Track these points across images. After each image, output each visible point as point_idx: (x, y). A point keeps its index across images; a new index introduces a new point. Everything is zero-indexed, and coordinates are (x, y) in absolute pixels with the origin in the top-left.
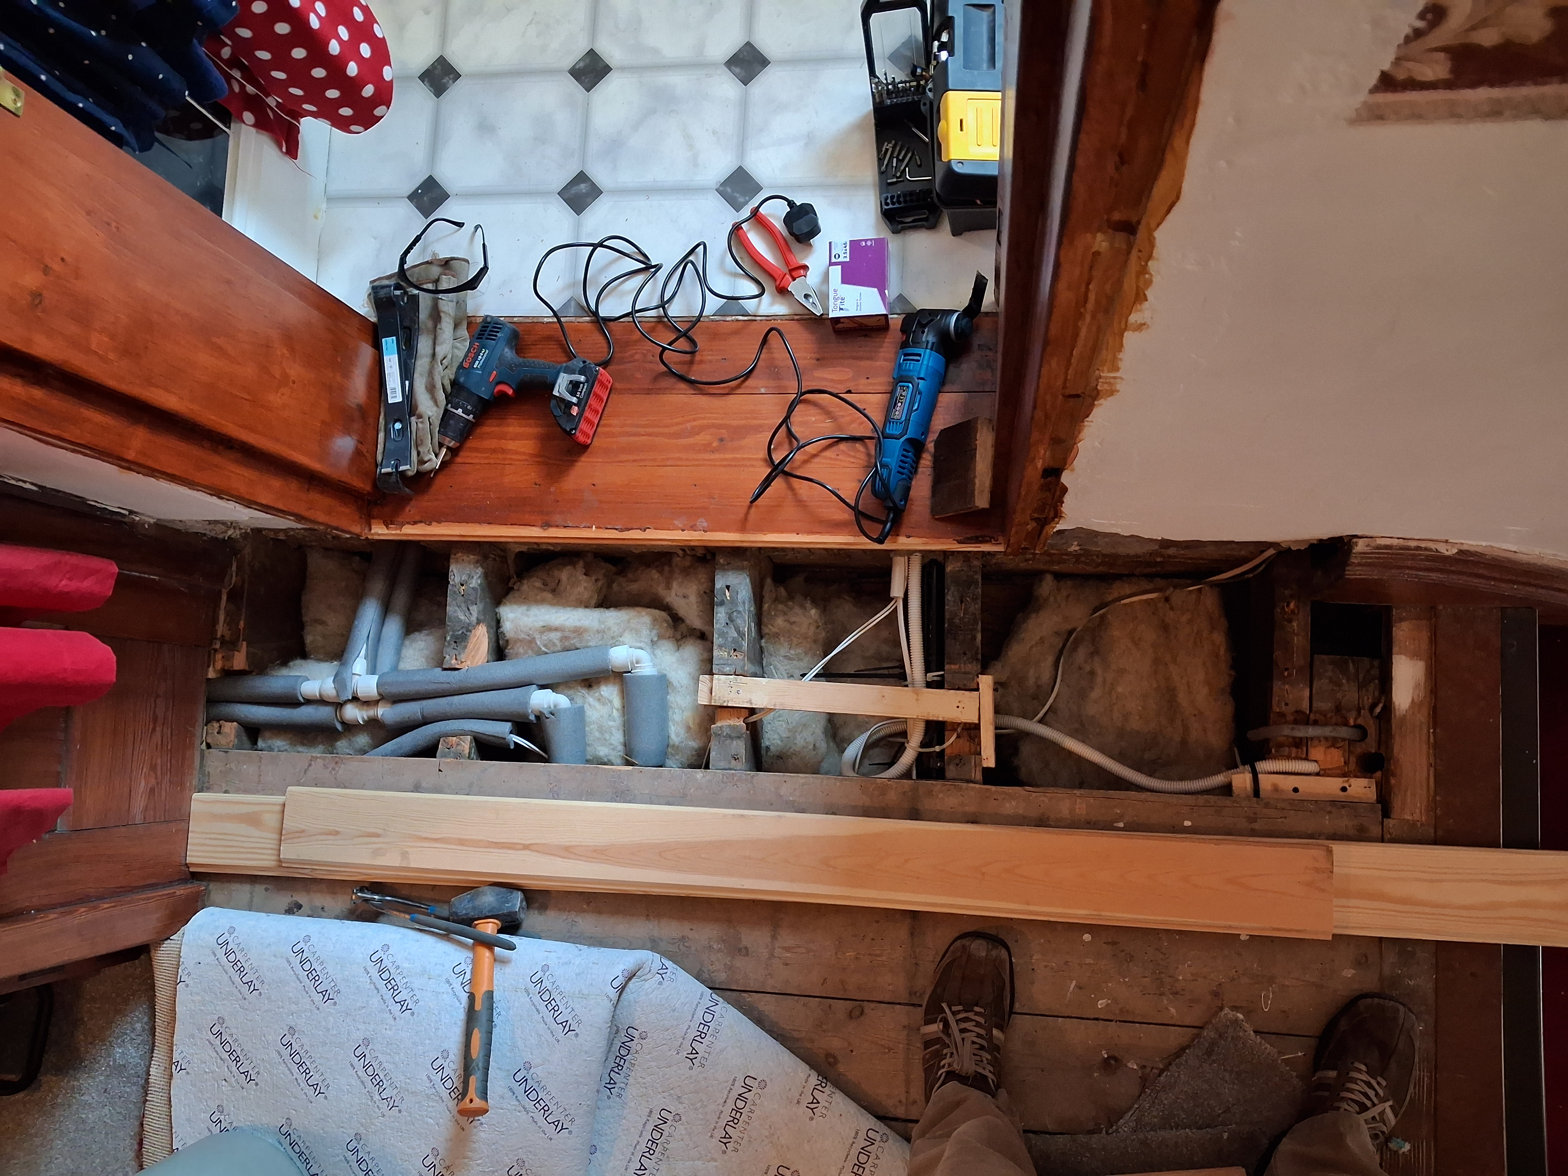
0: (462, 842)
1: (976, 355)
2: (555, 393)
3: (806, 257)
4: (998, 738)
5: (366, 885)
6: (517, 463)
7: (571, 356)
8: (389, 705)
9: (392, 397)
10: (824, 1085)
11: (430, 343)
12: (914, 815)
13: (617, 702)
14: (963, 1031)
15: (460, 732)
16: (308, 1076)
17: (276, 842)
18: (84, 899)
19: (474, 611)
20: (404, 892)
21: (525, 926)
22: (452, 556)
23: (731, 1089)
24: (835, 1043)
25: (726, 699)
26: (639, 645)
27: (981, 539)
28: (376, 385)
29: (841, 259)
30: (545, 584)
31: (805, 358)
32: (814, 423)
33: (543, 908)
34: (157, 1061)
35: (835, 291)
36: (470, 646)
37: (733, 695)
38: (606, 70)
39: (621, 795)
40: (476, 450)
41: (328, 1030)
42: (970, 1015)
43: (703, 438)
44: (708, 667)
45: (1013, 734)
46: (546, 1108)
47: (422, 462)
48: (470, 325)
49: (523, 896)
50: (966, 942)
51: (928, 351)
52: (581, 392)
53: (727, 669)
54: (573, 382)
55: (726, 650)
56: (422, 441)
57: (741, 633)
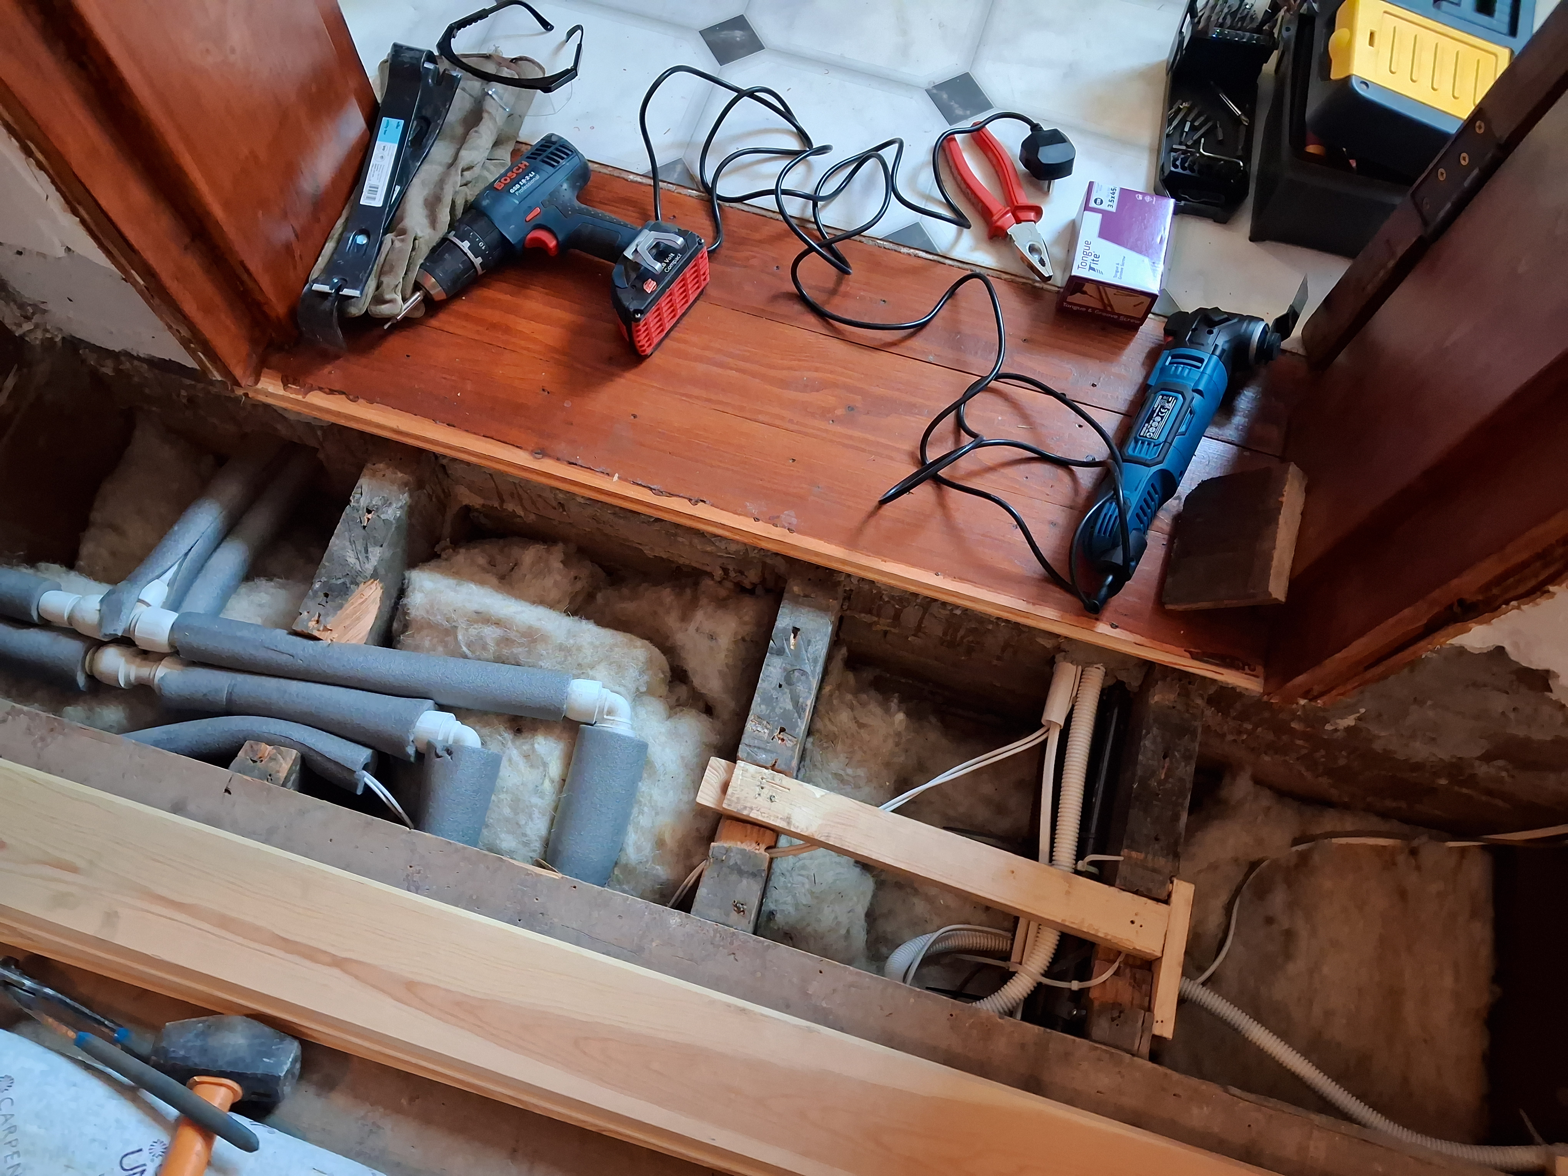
2: (629, 253)
6: (525, 352)
8: (181, 667)
9: (368, 197)
11: (452, 150)
13: (555, 768)
15: (283, 740)
19: (374, 556)
20: (83, 988)
21: (283, 1109)
22: (369, 465)
25: (749, 804)
26: (618, 687)
27: (1227, 662)
29: (1104, 207)
30: (492, 563)
32: (999, 423)
33: (327, 1085)
35: (1087, 243)
36: (347, 609)
37: (762, 802)
40: (469, 318)
43: (823, 398)
44: (726, 749)
47: (379, 298)
48: (517, 148)
49: (299, 1053)
51: (1214, 358)
52: (672, 260)
53: (762, 756)
54: (662, 245)
55: (768, 726)
56: (392, 268)
57: (798, 707)
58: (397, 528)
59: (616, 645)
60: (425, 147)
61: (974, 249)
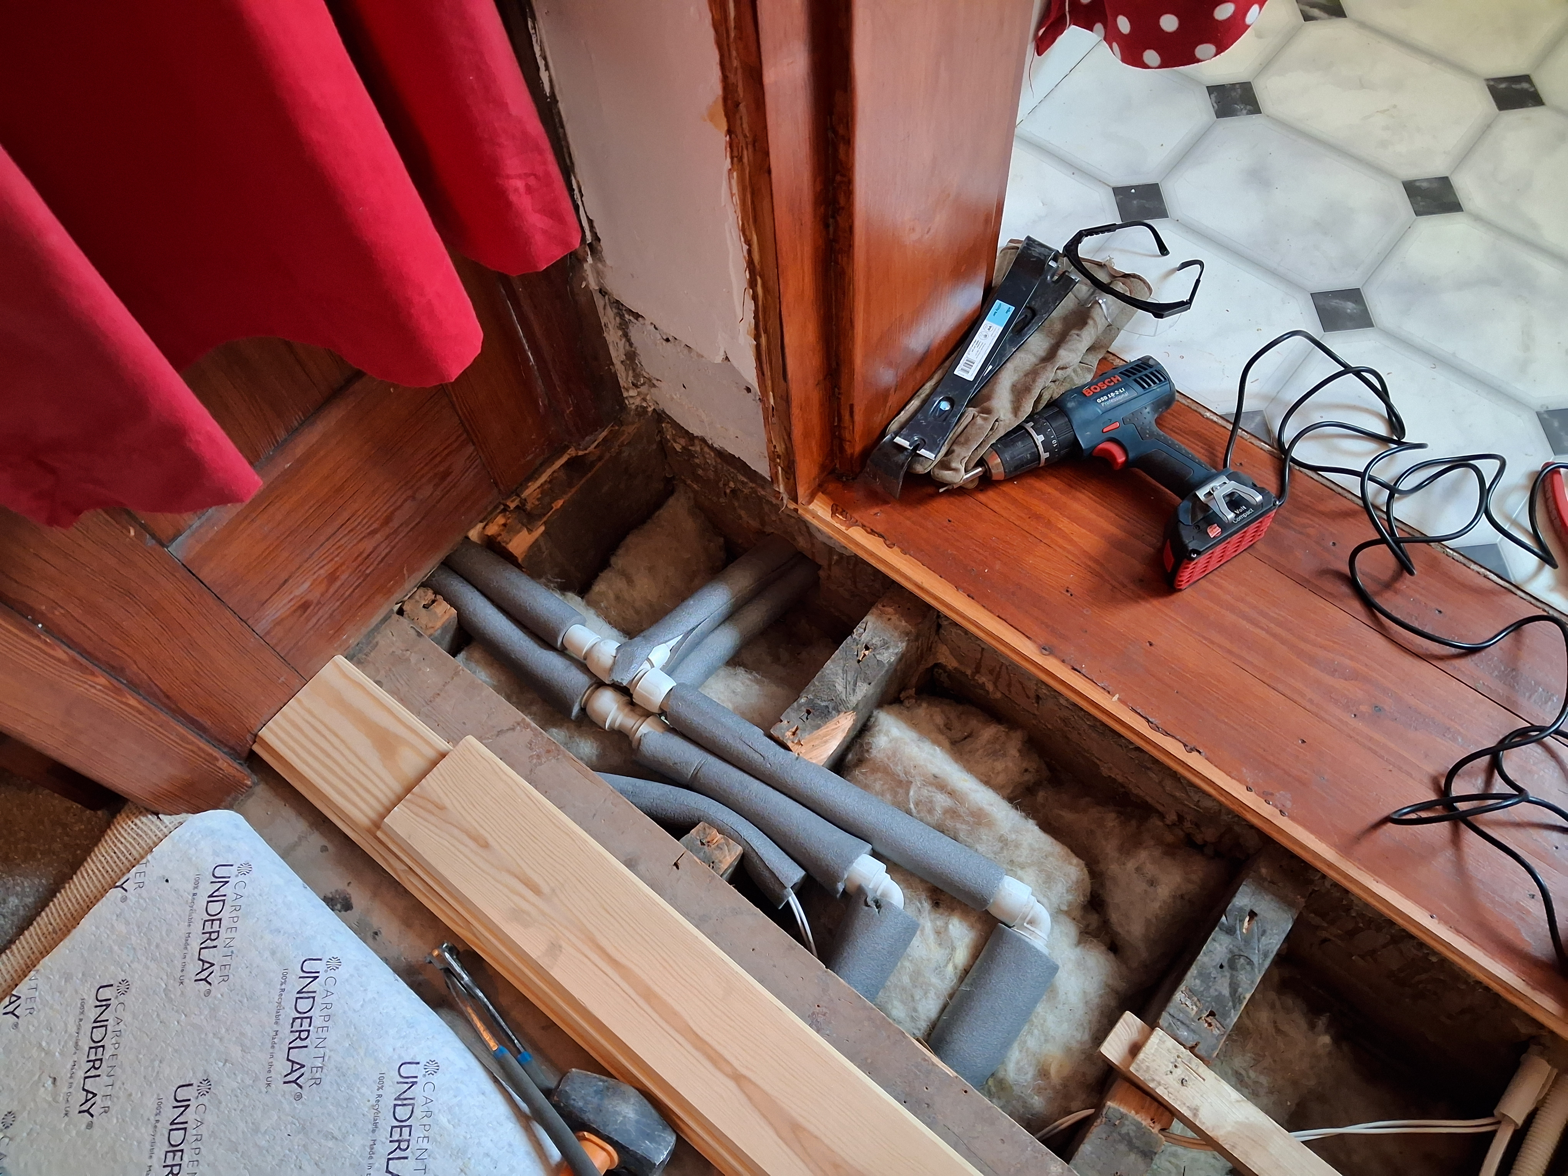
0: (648, 994)
2: (1201, 493)
5: (460, 948)
6: (1061, 551)
8: (663, 730)
9: (962, 369)
11: (1046, 345)
13: (961, 956)
15: (731, 833)
17: (393, 797)
18: (115, 670)
19: (859, 691)
22: (879, 606)
25: (1155, 1079)
26: (1045, 899)
30: (949, 726)
36: (821, 731)
37: (1172, 1080)
38: (1454, 207)
39: (918, 1102)
40: (1014, 501)
41: (256, 1130)
43: (1351, 689)
47: (946, 464)
49: (674, 1148)
53: (1184, 1034)
54: (1236, 495)
55: (1198, 1003)
56: (966, 440)
57: (1235, 996)
58: (887, 671)
59: (1052, 854)
60: (1025, 335)
61: (1552, 590)
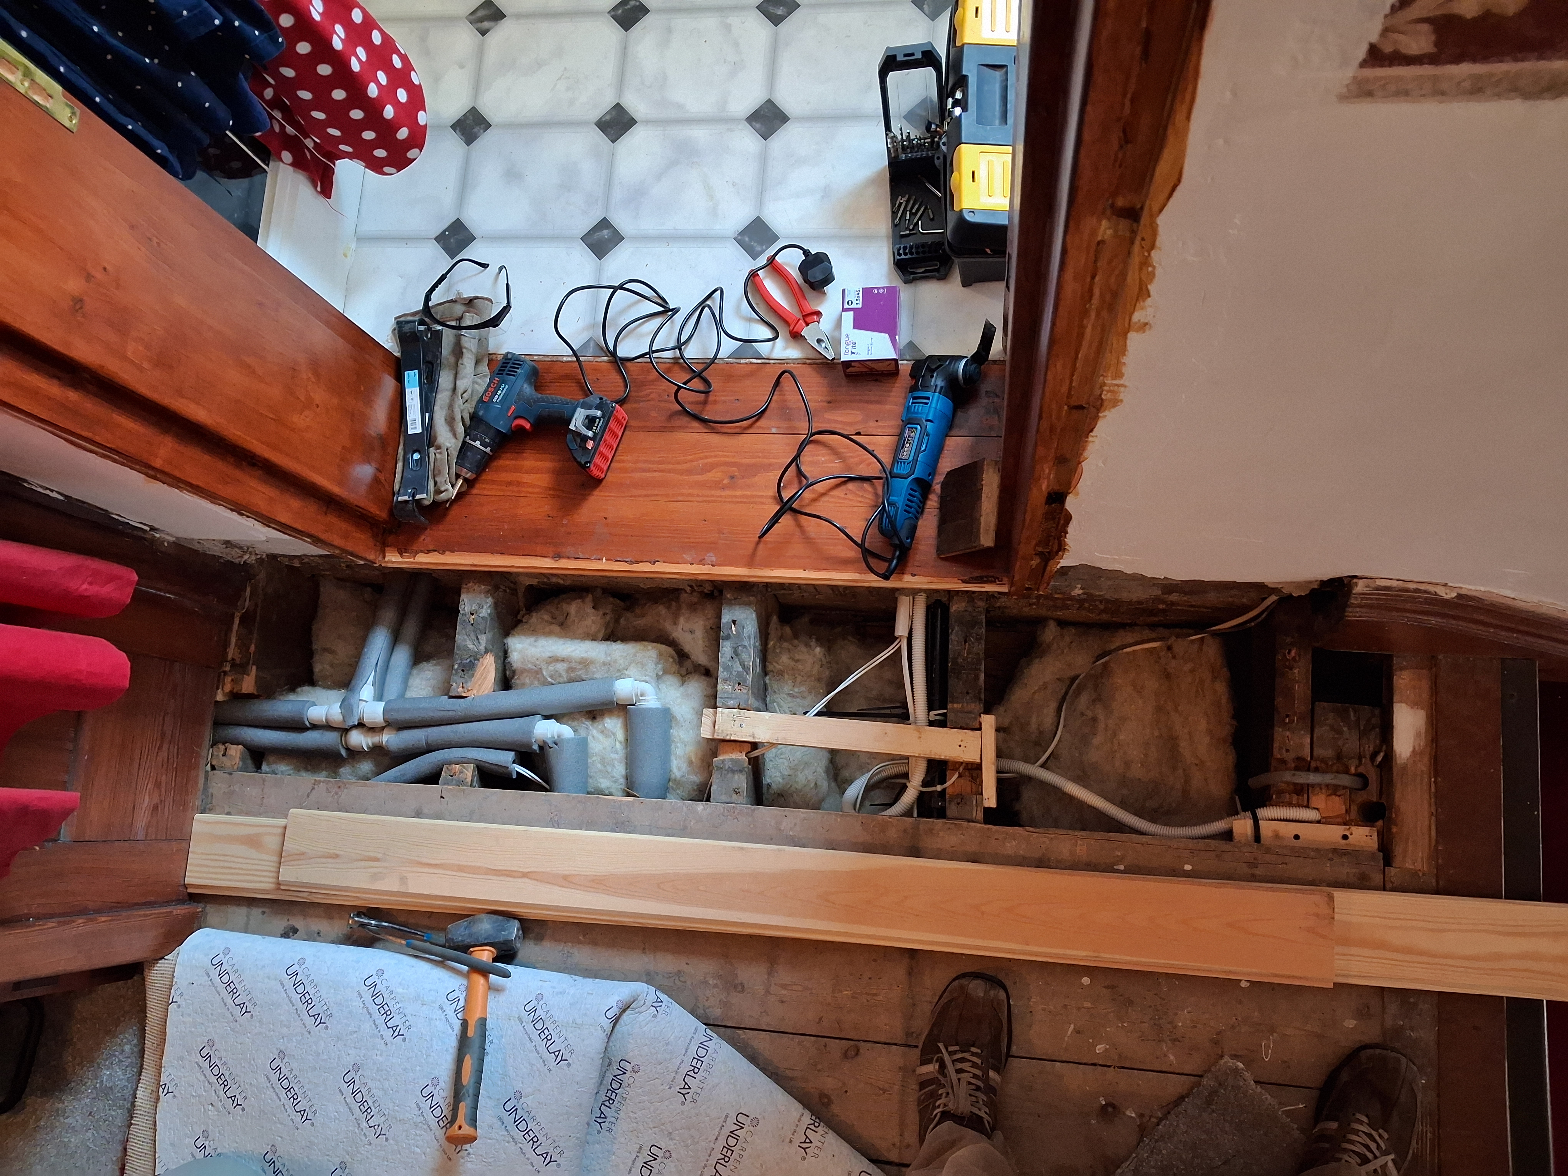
0: (461, 868)
1: (984, 401)
2: (572, 427)
3: (821, 303)
4: (1000, 782)
5: (361, 911)
6: (532, 495)
7: (587, 393)
8: (395, 732)
9: (412, 428)
10: (817, 1124)
11: (451, 378)
12: (915, 852)
13: (620, 735)
14: (959, 1071)
15: (464, 760)
16: (296, 1102)
17: (276, 865)
19: (483, 640)
20: (402, 919)
21: (520, 955)
22: (463, 586)
23: (723, 1126)
24: (829, 1084)
25: (729, 733)
26: (644, 678)
27: (985, 579)
28: (396, 416)
29: (854, 306)
30: (554, 618)
31: (816, 401)
32: (823, 462)
33: (539, 938)
34: (145, 1084)
35: (847, 335)
36: (478, 674)
37: (736, 728)
38: (632, 122)
39: (621, 826)
40: (492, 482)
41: (318, 1054)
42: (967, 1055)
43: (714, 475)
44: (712, 701)
45: (1014, 778)
46: (535, 1139)
47: (438, 492)
48: (490, 361)
49: (519, 926)
50: (963, 981)
51: (937, 394)
52: (597, 427)
53: (731, 703)
54: (589, 418)
55: (730, 683)
56: (439, 471)
57: (745, 668)
58: (491, 619)
60: (435, 383)
61: (786, 349)
